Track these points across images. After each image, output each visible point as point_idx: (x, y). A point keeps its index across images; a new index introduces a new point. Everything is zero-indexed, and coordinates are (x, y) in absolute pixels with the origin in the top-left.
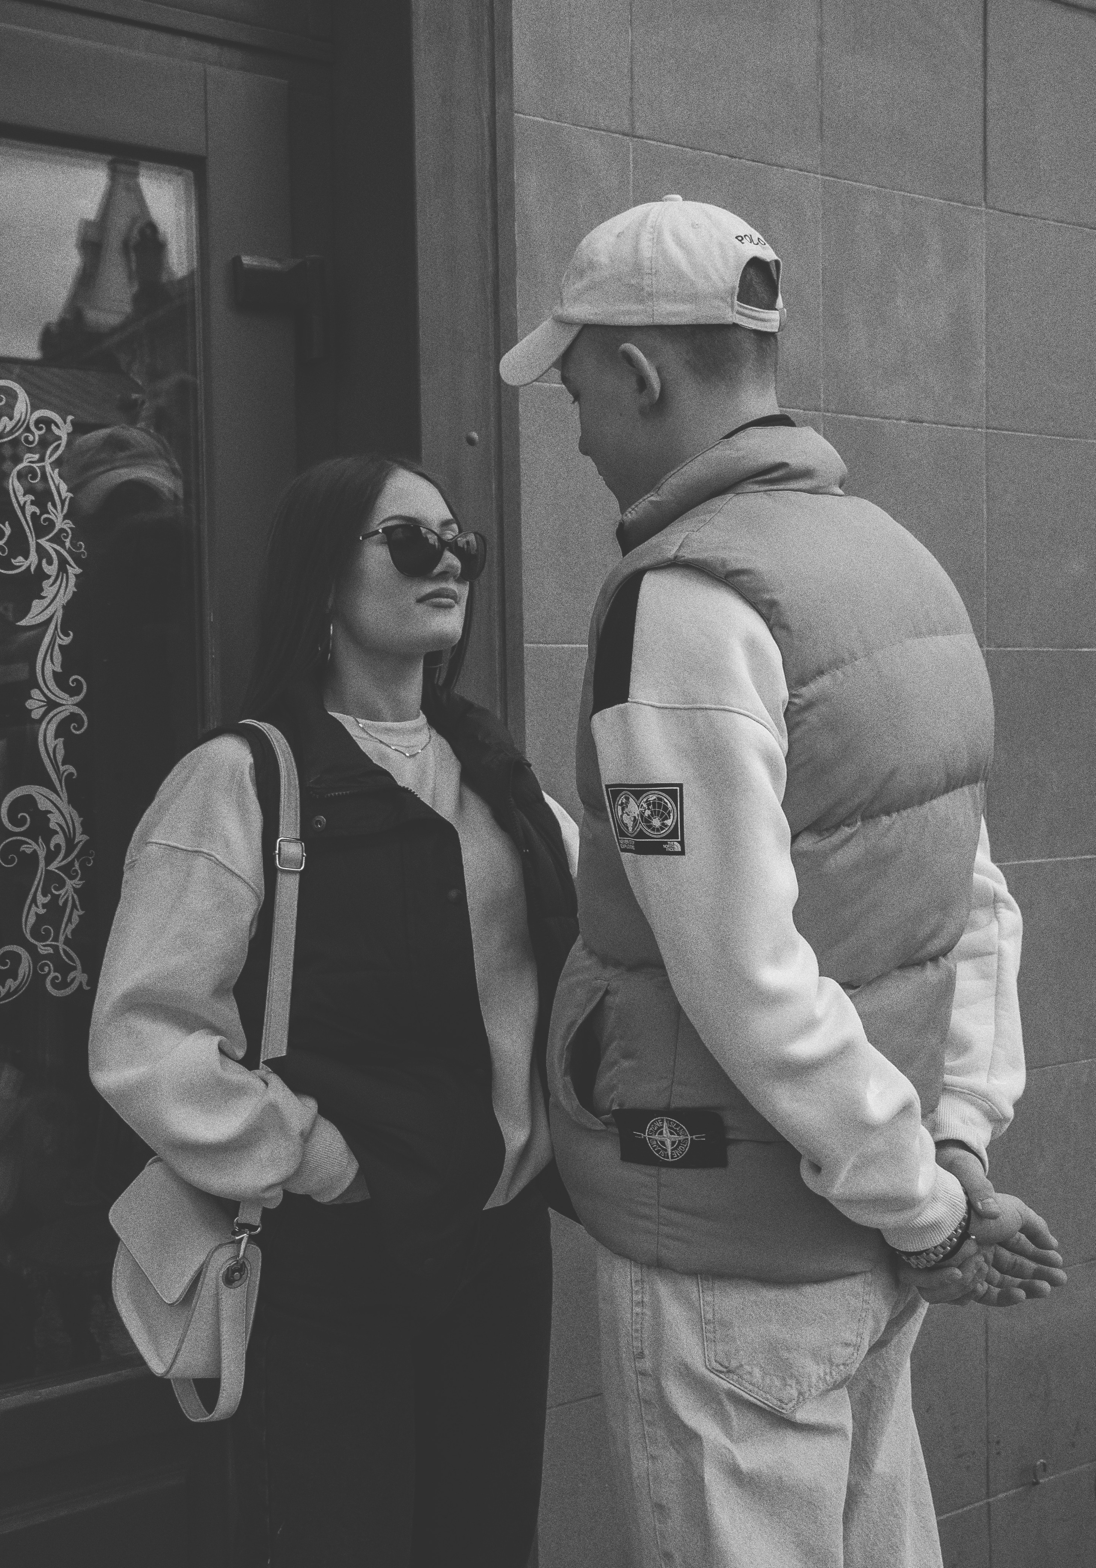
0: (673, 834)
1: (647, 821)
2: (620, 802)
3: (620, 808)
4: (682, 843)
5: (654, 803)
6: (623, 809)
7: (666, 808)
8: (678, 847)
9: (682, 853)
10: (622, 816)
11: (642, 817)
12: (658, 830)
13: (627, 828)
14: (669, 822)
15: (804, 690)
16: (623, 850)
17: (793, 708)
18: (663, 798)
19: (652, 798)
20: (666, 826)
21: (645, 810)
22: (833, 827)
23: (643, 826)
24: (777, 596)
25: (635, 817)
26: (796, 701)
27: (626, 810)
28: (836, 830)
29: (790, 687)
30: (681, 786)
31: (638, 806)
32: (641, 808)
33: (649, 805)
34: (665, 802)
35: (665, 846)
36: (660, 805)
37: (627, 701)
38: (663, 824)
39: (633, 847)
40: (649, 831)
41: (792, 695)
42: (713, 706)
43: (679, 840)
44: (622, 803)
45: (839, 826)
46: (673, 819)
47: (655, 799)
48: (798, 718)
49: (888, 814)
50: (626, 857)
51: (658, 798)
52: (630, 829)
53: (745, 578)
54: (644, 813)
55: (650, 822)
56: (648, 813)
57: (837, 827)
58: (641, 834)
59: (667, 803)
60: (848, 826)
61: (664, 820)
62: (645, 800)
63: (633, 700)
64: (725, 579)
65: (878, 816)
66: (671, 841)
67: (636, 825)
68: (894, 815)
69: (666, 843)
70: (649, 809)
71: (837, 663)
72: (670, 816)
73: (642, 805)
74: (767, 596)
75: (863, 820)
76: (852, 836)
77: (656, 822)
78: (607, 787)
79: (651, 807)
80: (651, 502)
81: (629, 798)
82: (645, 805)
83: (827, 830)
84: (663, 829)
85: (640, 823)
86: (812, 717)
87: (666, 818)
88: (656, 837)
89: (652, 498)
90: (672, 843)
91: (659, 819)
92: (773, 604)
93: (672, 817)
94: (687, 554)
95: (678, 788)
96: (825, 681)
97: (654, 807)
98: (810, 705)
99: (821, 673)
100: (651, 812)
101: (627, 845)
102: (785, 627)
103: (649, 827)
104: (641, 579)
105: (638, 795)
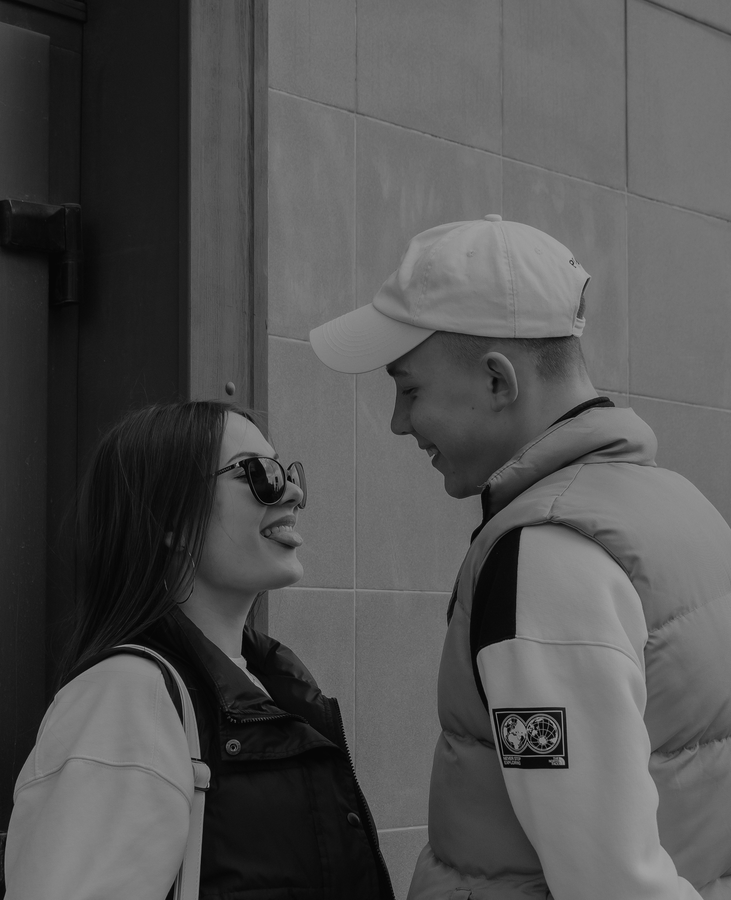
0: (558, 751)
1: (534, 740)
2: (506, 724)
3: (505, 729)
4: (566, 758)
5: (541, 725)
6: (509, 730)
7: (551, 729)
8: (562, 762)
9: (566, 766)
10: (507, 736)
11: (529, 736)
12: (544, 747)
13: (513, 746)
14: (554, 740)
15: (658, 632)
16: (505, 766)
17: (650, 647)
18: (549, 720)
19: (539, 720)
20: (552, 744)
21: (532, 731)
22: (678, 750)
23: (530, 745)
24: (636, 552)
25: (522, 737)
26: (652, 641)
27: (512, 731)
28: (680, 752)
29: (648, 630)
30: (564, 709)
31: (526, 727)
32: (529, 728)
33: (536, 726)
34: (550, 723)
35: (550, 761)
36: (546, 726)
37: (514, 637)
38: (549, 742)
39: (519, 763)
40: (536, 748)
41: (650, 637)
42: (592, 643)
43: (564, 755)
44: (508, 725)
45: (683, 749)
46: (558, 738)
47: (542, 721)
48: (654, 656)
49: (720, 740)
50: (508, 773)
51: (544, 720)
52: (517, 747)
53: (609, 537)
54: (531, 733)
55: (537, 741)
56: (535, 733)
57: (681, 750)
58: (528, 751)
59: (552, 724)
60: (690, 749)
61: (549, 738)
62: (532, 721)
63: (521, 637)
64: (594, 537)
65: (712, 741)
66: (556, 757)
67: (523, 743)
68: (724, 741)
69: (552, 758)
70: (536, 729)
71: (683, 610)
72: (555, 735)
73: (530, 726)
74: (629, 553)
75: (700, 744)
76: (694, 757)
77: (543, 740)
78: (494, 711)
79: (538, 728)
80: (514, 468)
81: (516, 721)
82: (532, 726)
83: (673, 752)
84: (548, 746)
85: (527, 741)
86: (664, 654)
87: (552, 737)
88: (542, 753)
89: (515, 466)
90: (557, 758)
91: (545, 738)
92: (635, 559)
93: (557, 736)
94: (561, 515)
95: (562, 711)
96: (675, 624)
97: (541, 727)
98: (663, 646)
99: (671, 618)
100: (538, 731)
101: (511, 761)
102: (645, 579)
103: (536, 745)
104: (520, 534)
105: (525, 717)
